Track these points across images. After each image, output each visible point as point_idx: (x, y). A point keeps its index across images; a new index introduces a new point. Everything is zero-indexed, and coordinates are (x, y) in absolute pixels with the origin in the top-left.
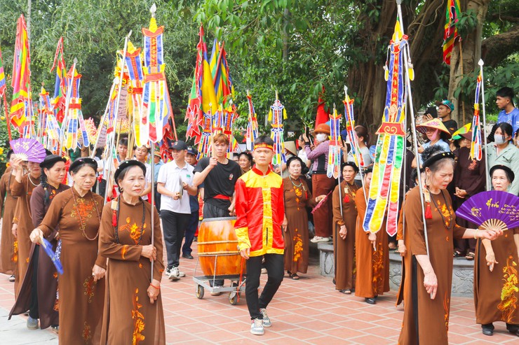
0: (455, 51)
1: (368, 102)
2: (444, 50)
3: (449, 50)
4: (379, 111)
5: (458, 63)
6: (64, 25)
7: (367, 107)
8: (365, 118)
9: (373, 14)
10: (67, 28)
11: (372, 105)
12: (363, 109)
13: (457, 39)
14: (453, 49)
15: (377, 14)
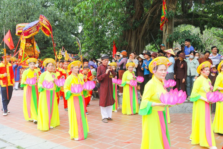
0: (165, 25)
1: (129, 44)
2: (161, 25)
3: (163, 25)
4: (134, 47)
5: (166, 30)
6: (5, 15)
7: (129, 46)
8: (128, 49)
9: (133, 12)
10: (6, 16)
11: (131, 45)
12: (128, 46)
13: (166, 21)
14: (164, 25)
15: (134, 12)
